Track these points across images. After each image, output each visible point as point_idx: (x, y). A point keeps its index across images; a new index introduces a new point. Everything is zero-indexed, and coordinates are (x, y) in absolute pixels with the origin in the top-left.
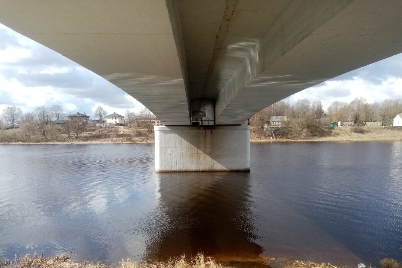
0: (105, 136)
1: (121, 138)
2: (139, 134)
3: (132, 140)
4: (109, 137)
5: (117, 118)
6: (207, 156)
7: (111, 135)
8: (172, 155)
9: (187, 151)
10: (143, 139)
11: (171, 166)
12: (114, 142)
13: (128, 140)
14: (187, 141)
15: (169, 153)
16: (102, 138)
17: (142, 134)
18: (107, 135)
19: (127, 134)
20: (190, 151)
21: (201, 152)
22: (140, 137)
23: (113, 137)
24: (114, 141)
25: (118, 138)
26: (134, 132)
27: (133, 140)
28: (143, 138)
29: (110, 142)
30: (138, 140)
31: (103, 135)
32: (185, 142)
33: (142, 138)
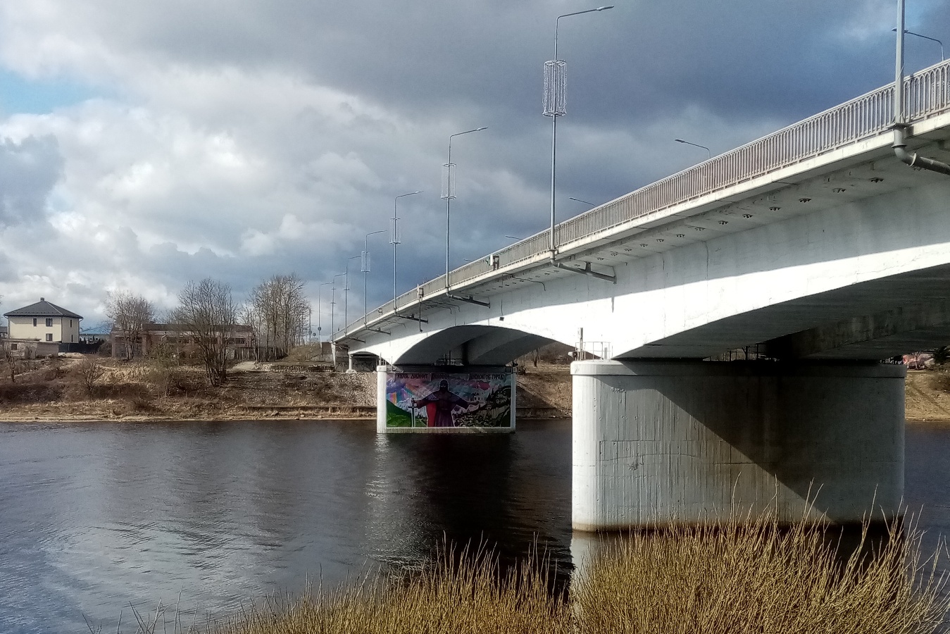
0: (38, 393)
1: (110, 401)
2: (181, 388)
3: (154, 409)
4: (57, 396)
5: (55, 320)
6: (765, 472)
7: (63, 387)
8: (640, 466)
9: (695, 453)
10: (198, 406)
11: (636, 509)
12: (84, 417)
13: (141, 408)
14: (694, 416)
15: (631, 461)
16: (29, 401)
17: (188, 385)
18: (44, 387)
19: (128, 385)
20: (703, 454)
21: (744, 458)
22: (186, 399)
23: (75, 398)
24: (82, 414)
25: (98, 401)
26: (154, 378)
27: (159, 410)
28: (197, 400)
29: (68, 418)
30: (179, 408)
31: (31, 388)
32: (687, 421)
33: (191, 400)
